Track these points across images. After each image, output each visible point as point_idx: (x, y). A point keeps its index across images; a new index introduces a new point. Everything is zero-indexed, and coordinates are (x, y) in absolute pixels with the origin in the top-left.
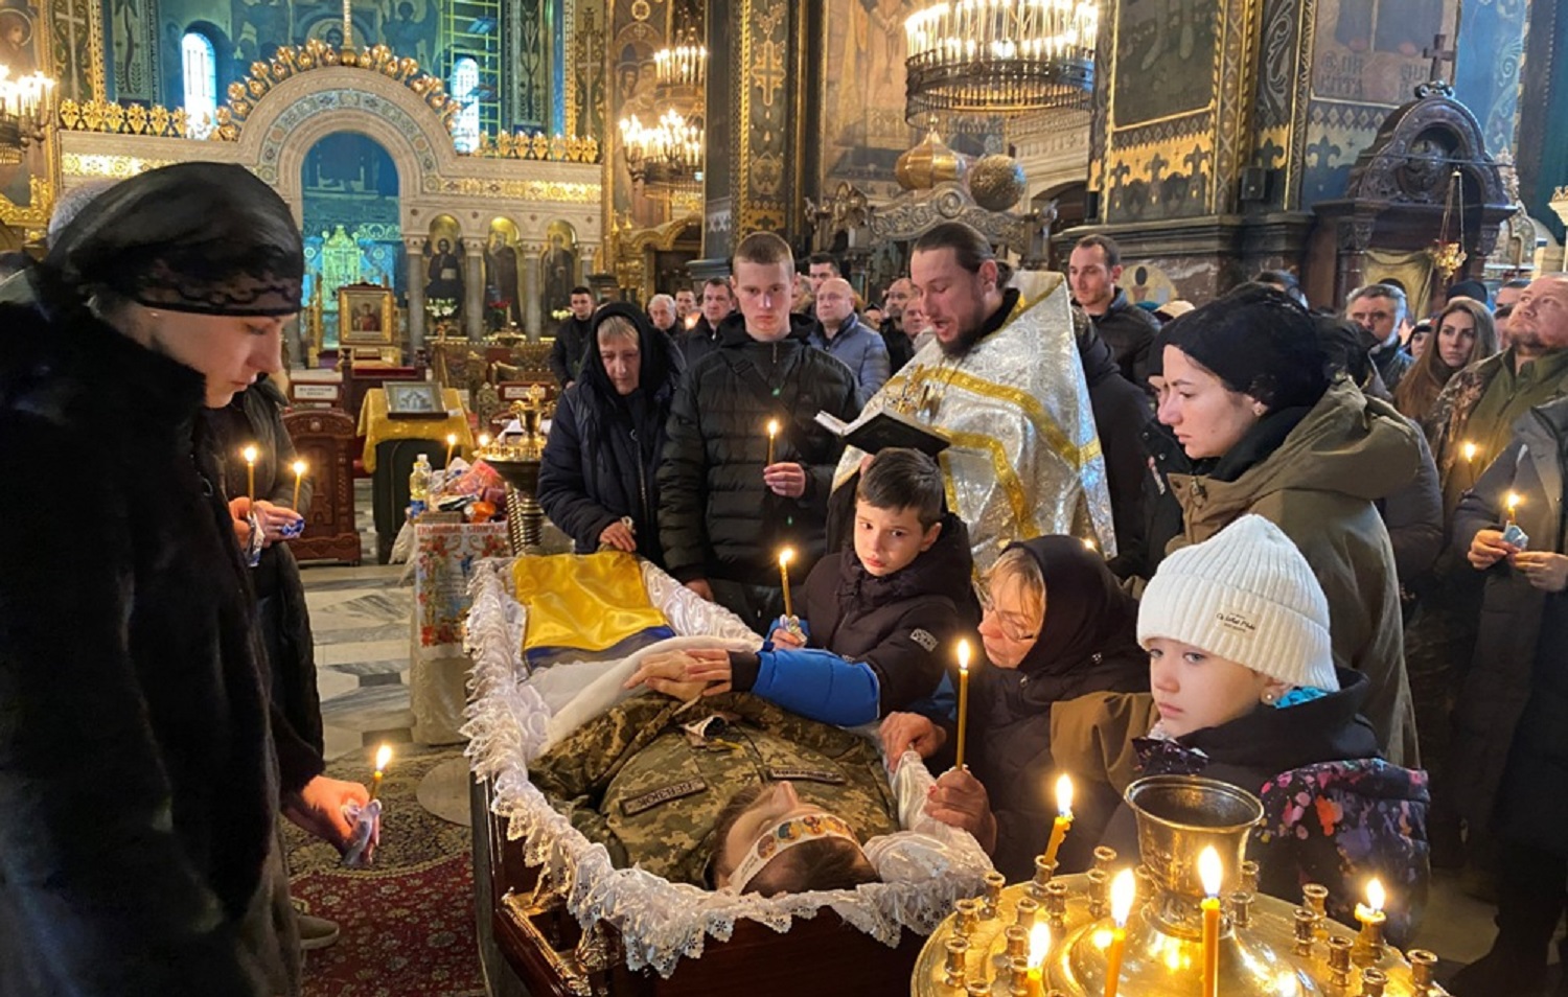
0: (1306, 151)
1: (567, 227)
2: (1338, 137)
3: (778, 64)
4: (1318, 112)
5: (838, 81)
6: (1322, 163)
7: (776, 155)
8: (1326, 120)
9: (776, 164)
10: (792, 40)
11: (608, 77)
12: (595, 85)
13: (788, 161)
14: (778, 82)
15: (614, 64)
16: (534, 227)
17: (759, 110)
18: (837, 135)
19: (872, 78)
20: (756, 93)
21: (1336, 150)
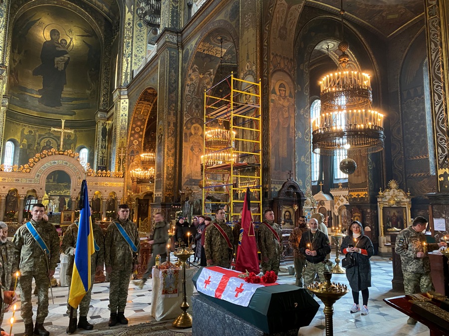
0: (271, 189)
1: (114, 193)
2: (277, 186)
3: (172, 161)
4: (273, 182)
5: (186, 165)
6: (274, 191)
7: (172, 180)
8: (274, 184)
9: (172, 182)
10: (176, 157)
11: (127, 158)
12: (123, 159)
13: (174, 181)
14: (173, 165)
15: (129, 154)
16: (105, 193)
17: (169, 171)
18: (186, 176)
19: (193, 165)
20: (168, 167)
21: (276, 188)
